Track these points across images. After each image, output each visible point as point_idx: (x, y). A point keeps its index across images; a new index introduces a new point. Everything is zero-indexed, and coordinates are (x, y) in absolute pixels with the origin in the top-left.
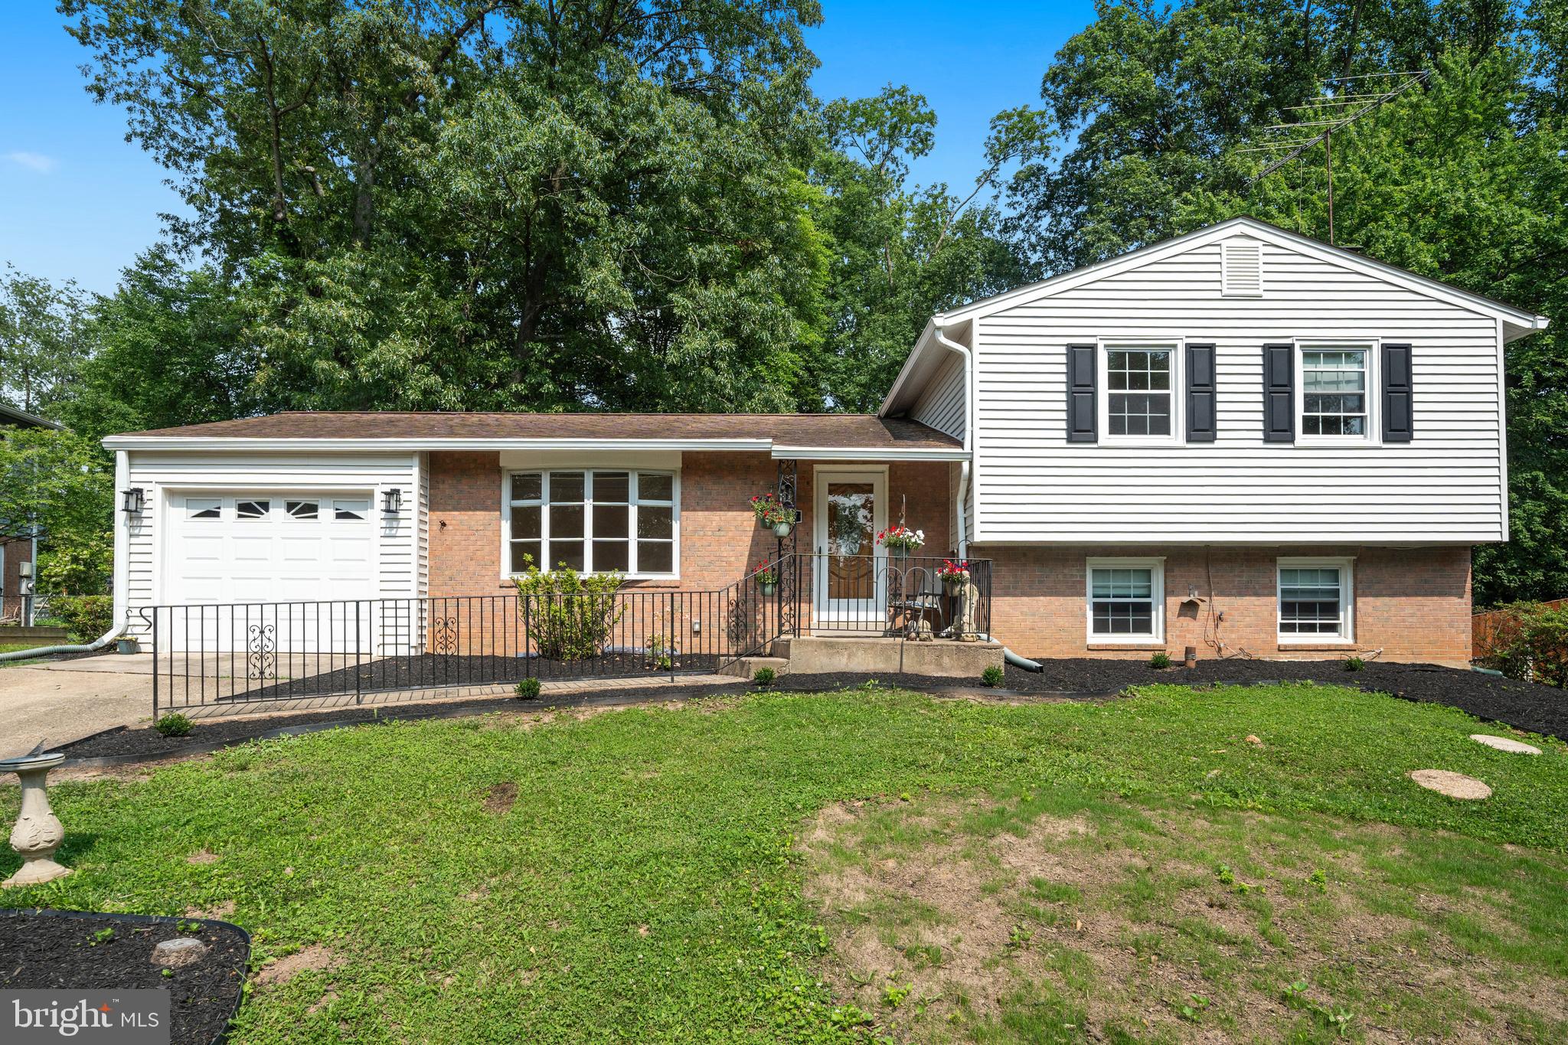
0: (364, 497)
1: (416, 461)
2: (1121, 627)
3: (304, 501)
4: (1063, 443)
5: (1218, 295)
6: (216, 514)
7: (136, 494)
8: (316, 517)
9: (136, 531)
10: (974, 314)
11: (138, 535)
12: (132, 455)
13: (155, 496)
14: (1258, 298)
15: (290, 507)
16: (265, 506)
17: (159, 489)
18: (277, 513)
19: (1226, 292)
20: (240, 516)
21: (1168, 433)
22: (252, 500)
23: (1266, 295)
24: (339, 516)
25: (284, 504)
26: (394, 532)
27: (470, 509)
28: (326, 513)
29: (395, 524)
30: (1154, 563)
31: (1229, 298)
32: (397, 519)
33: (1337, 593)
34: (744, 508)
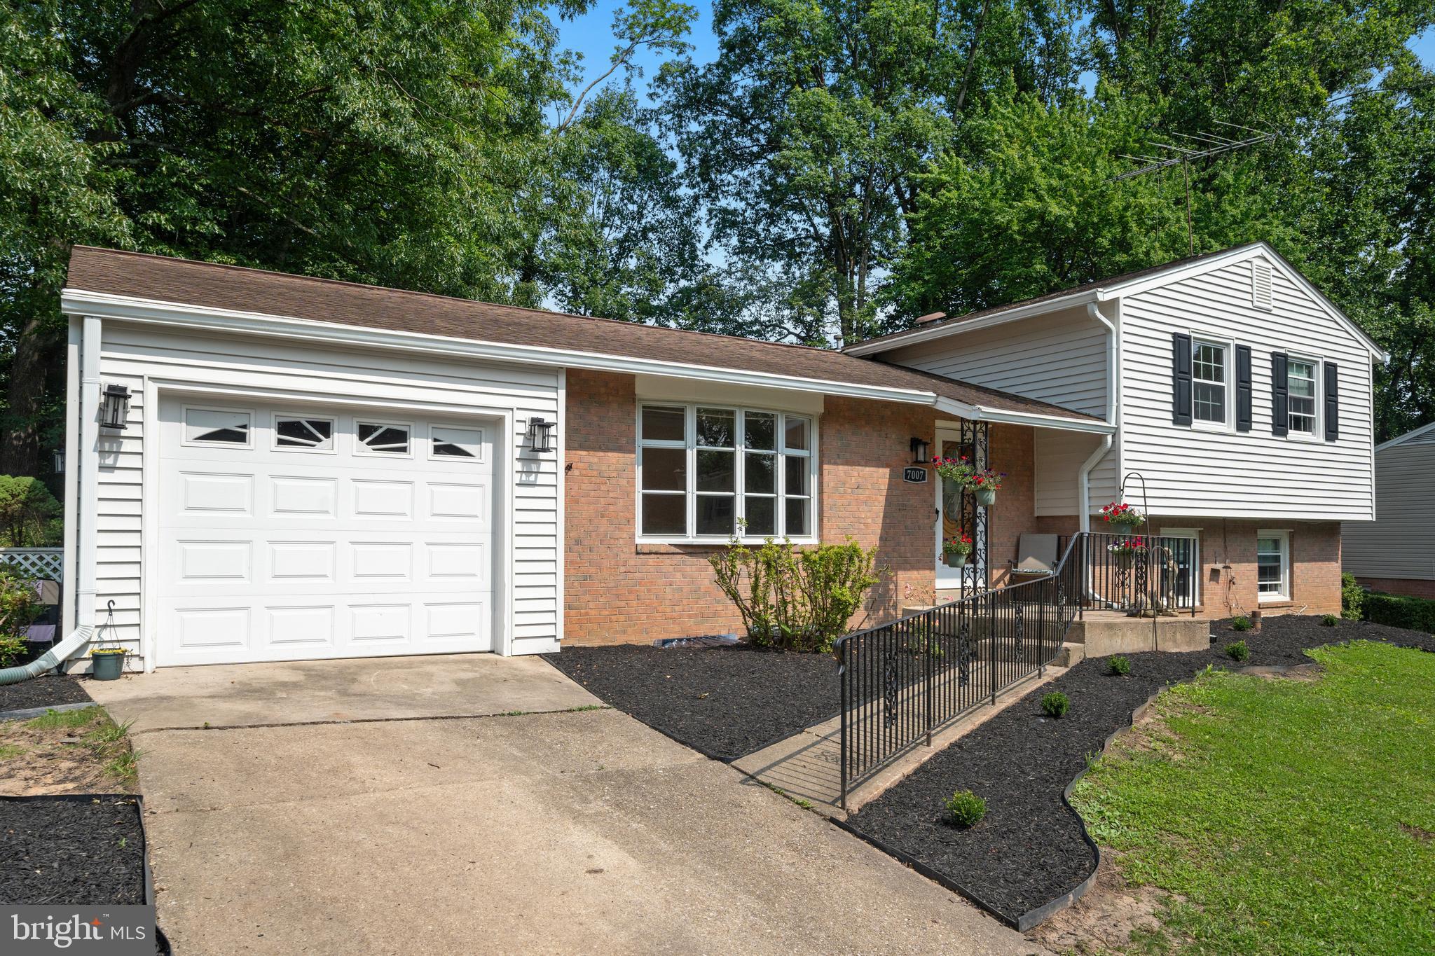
0: (489, 426)
1: (562, 381)
3: (386, 424)
4: (1170, 424)
5: (1249, 305)
6: (241, 438)
7: (116, 396)
8: (404, 450)
9: (109, 461)
10: (1120, 292)
11: (112, 468)
12: (108, 326)
13: (144, 402)
14: (1268, 312)
15: (364, 432)
16: (325, 429)
17: (152, 390)
18: (345, 441)
19: (1256, 304)
20: (281, 442)
21: (1223, 421)
22: (303, 418)
23: (1275, 311)
24: (438, 450)
25: (356, 429)
26: (532, 478)
27: (600, 449)
28: (420, 446)
29: (534, 467)
30: (1192, 534)
31: (1257, 309)
32: (537, 461)
33: (1277, 559)
34: (879, 463)
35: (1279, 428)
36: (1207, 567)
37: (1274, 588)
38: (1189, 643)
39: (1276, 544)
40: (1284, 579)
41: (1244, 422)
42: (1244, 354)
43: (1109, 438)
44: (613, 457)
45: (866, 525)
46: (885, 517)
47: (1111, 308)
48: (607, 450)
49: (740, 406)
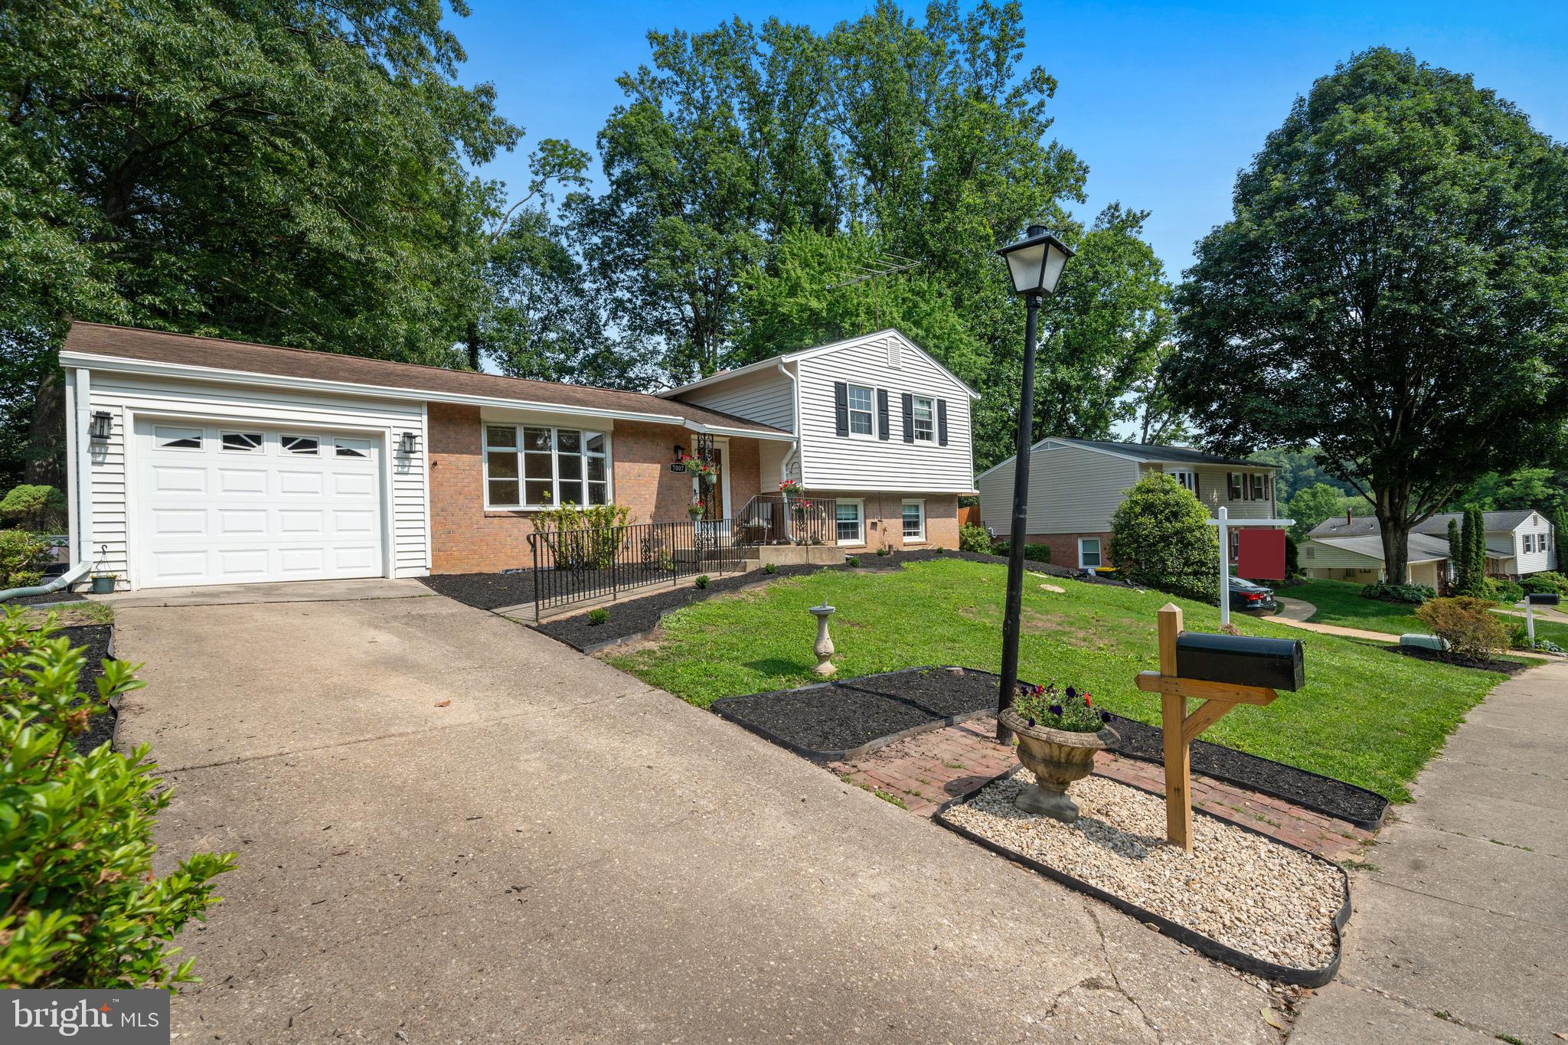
0: (376, 438)
1: (425, 409)
2: (846, 537)
3: (301, 437)
4: (835, 436)
5: (886, 365)
6: (197, 445)
7: (102, 418)
8: (315, 452)
9: (100, 459)
10: (798, 357)
11: (102, 464)
12: (94, 374)
13: (124, 425)
14: (899, 369)
15: (286, 441)
16: (258, 440)
17: (129, 416)
18: (272, 448)
19: (890, 364)
20: (225, 448)
21: (870, 434)
22: (241, 433)
23: (903, 369)
24: (340, 453)
25: (280, 439)
26: (406, 469)
27: (457, 452)
28: (327, 451)
29: (407, 463)
30: (859, 501)
31: (890, 368)
32: (409, 459)
33: (918, 517)
34: (653, 461)
35: (908, 438)
36: (869, 522)
37: (915, 534)
38: (831, 560)
39: (917, 507)
40: (922, 528)
41: (884, 434)
42: (883, 395)
43: (795, 444)
44: (466, 458)
45: (646, 499)
46: (658, 494)
47: (792, 367)
48: (462, 453)
49: (554, 426)
